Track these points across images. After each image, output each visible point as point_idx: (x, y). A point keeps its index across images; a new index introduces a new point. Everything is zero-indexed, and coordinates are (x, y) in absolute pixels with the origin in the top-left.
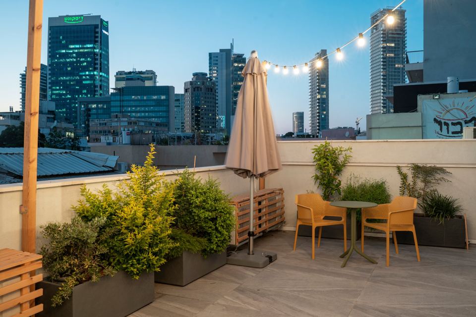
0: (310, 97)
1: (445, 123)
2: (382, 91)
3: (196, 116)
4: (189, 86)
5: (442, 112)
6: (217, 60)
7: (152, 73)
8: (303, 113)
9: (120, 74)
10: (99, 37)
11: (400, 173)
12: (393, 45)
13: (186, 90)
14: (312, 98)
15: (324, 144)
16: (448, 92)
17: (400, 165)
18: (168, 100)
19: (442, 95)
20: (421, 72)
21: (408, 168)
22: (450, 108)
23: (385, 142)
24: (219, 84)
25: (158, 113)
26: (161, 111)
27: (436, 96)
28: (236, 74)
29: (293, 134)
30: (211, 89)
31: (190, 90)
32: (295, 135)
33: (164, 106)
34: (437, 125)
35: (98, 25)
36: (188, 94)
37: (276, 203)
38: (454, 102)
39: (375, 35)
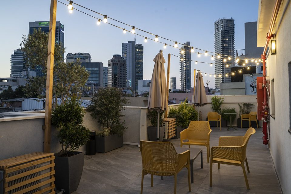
0: (180, 69)
1: (255, 87)
3: (114, 80)
4: (111, 63)
5: (254, 82)
6: (127, 48)
7: (88, 54)
8: (176, 78)
9: (70, 55)
10: (59, 34)
11: (239, 106)
12: (227, 39)
13: (109, 65)
14: (181, 69)
16: (257, 73)
17: (239, 103)
18: (99, 70)
19: (254, 74)
21: (242, 104)
23: (234, 96)
24: (128, 61)
25: (93, 78)
26: (95, 77)
27: (251, 75)
28: (138, 56)
29: (171, 90)
30: (124, 64)
31: (111, 65)
33: (97, 74)
34: (252, 87)
35: (58, 27)
36: (110, 67)
39: (217, 34)
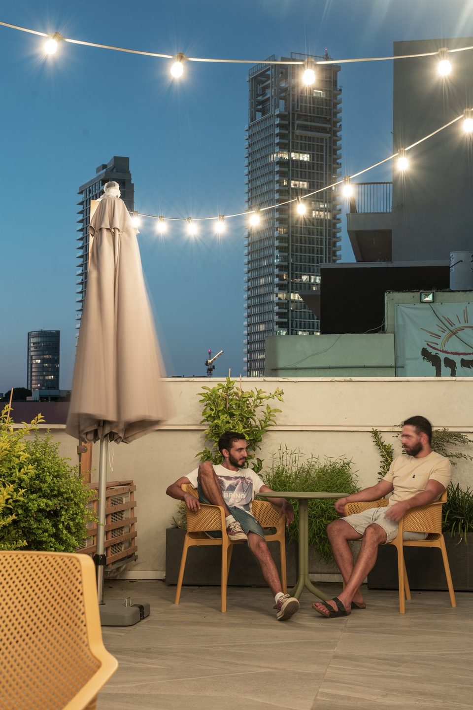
1: (446, 359)
2: (276, 280)
5: (440, 333)
8: (58, 333)
11: (379, 444)
12: (305, 157)
15: (225, 384)
16: (452, 287)
17: (379, 429)
19: (440, 294)
20: (386, 235)
21: (395, 434)
22: (458, 325)
23: (345, 381)
27: (427, 296)
29: (28, 393)
32: (35, 395)
34: (429, 364)
37: (123, 511)
38: (466, 313)
39: (259, 128)
